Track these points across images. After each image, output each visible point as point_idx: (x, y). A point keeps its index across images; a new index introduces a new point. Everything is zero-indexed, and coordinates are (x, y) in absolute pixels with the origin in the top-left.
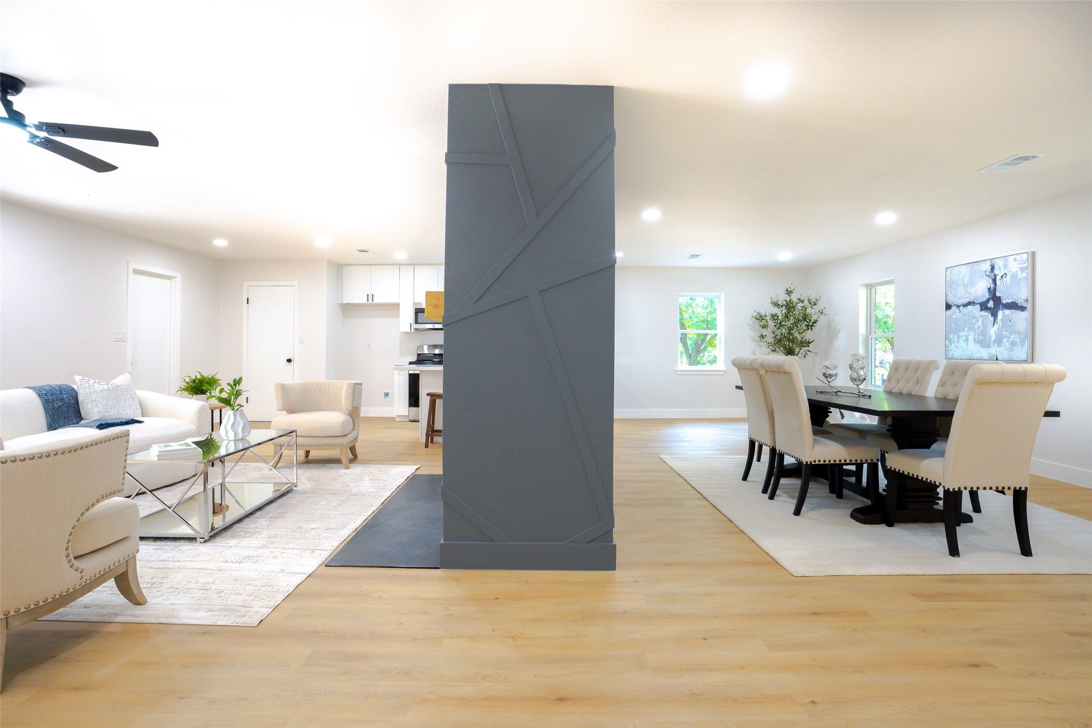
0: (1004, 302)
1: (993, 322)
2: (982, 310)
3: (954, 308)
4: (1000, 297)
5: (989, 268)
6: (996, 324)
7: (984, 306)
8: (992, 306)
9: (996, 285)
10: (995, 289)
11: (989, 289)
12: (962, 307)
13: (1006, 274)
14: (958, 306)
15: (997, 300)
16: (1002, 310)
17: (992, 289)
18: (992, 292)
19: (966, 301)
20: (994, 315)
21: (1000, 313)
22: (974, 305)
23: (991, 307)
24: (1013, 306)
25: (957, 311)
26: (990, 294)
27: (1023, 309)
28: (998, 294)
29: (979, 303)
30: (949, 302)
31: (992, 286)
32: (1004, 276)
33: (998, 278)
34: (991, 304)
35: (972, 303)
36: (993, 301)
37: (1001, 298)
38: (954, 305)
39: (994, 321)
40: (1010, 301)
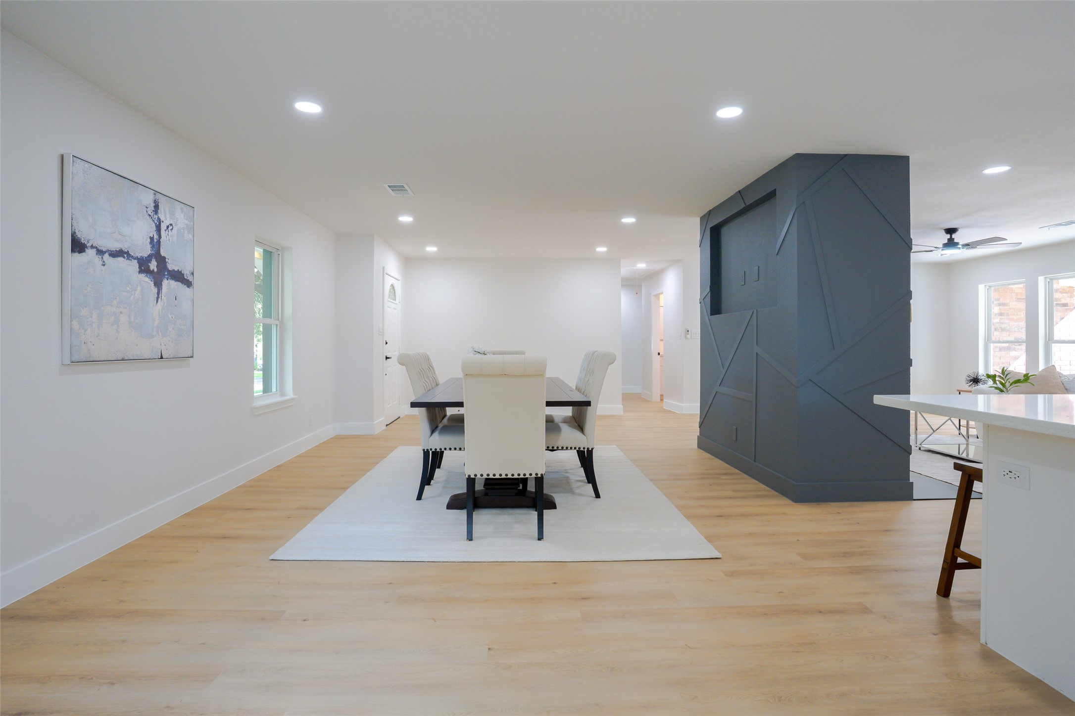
0: (171, 267)
1: (156, 295)
2: (141, 272)
3: (90, 253)
4: (164, 258)
5: (153, 205)
6: (160, 299)
7: (143, 266)
8: (156, 270)
9: (160, 237)
10: (159, 242)
11: (152, 239)
12: (107, 255)
13: (171, 225)
14: (100, 252)
15: (162, 261)
16: (167, 280)
17: (155, 241)
18: (156, 244)
19: (115, 246)
20: (158, 285)
21: (166, 283)
22: (128, 259)
23: (153, 270)
24: (178, 276)
25: (97, 260)
26: (152, 247)
27: (188, 284)
28: (163, 253)
29: (137, 258)
30: (79, 235)
31: (156, 237)
32: (170, 228)
33: (163, 227)
34: (153, 265)
35: (125, 253)
36: (156, 261)
37: (167, 260)
38: (92, 247)
39: (158, 294)
40: (176, 270)
